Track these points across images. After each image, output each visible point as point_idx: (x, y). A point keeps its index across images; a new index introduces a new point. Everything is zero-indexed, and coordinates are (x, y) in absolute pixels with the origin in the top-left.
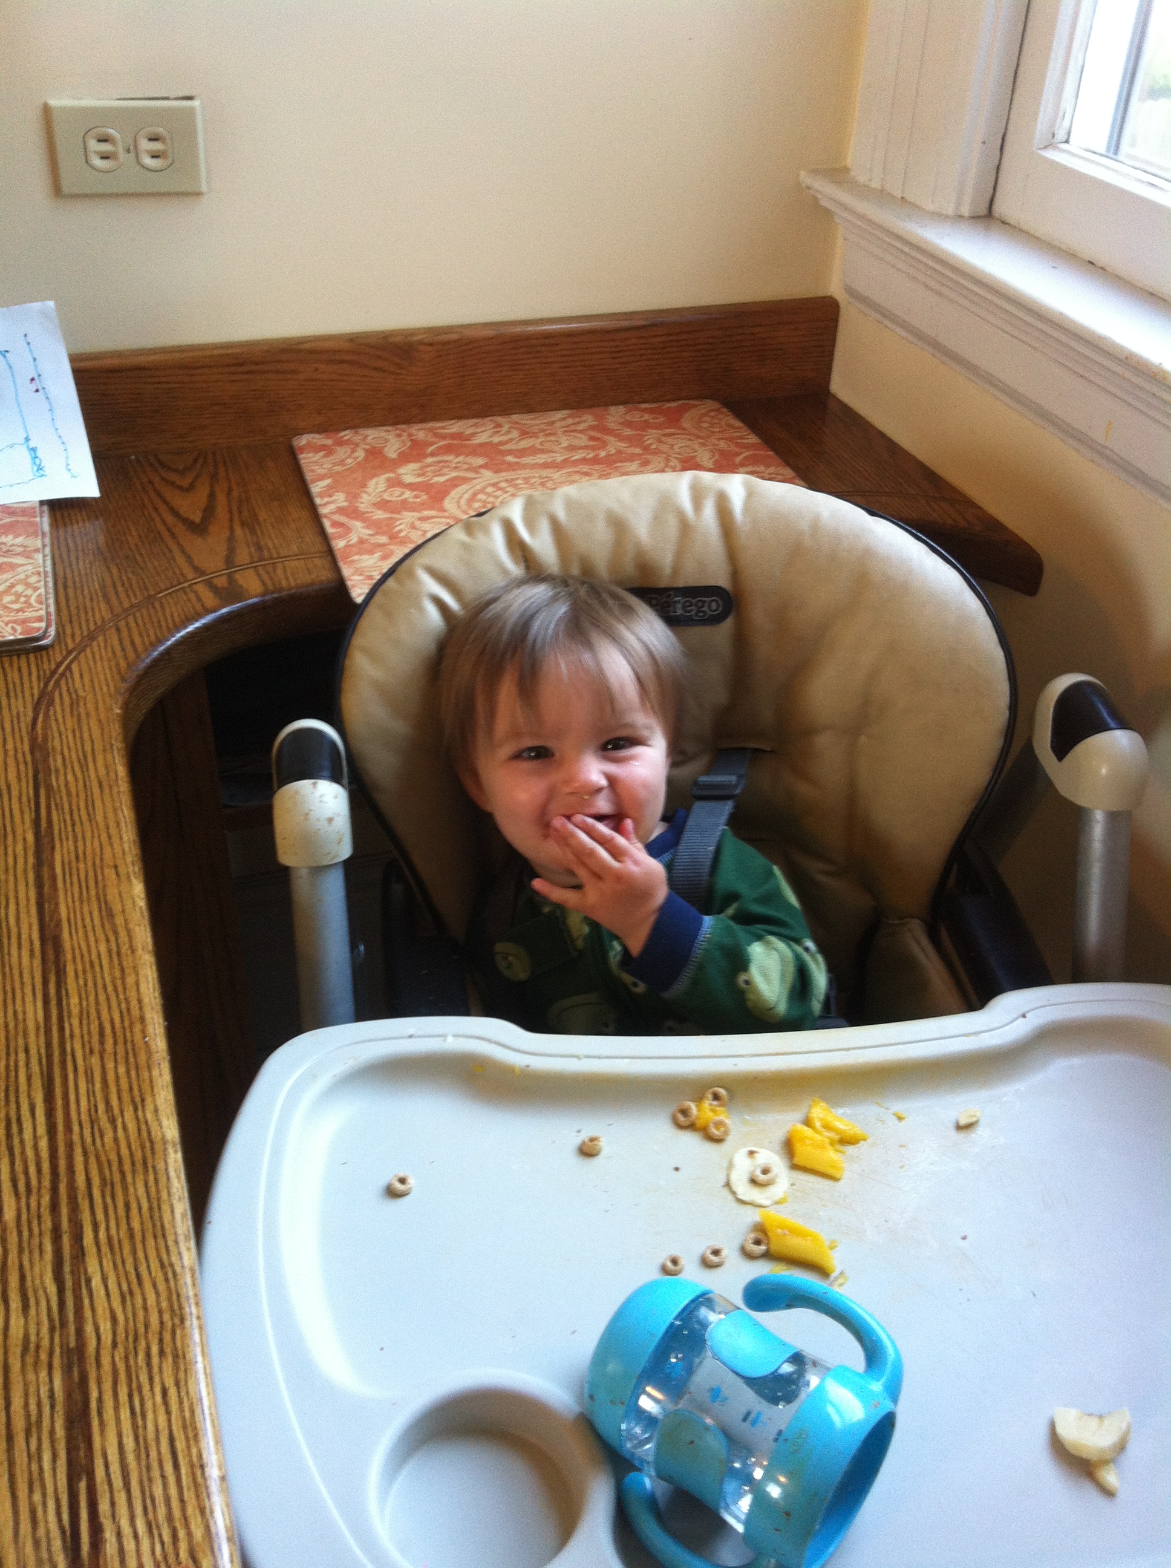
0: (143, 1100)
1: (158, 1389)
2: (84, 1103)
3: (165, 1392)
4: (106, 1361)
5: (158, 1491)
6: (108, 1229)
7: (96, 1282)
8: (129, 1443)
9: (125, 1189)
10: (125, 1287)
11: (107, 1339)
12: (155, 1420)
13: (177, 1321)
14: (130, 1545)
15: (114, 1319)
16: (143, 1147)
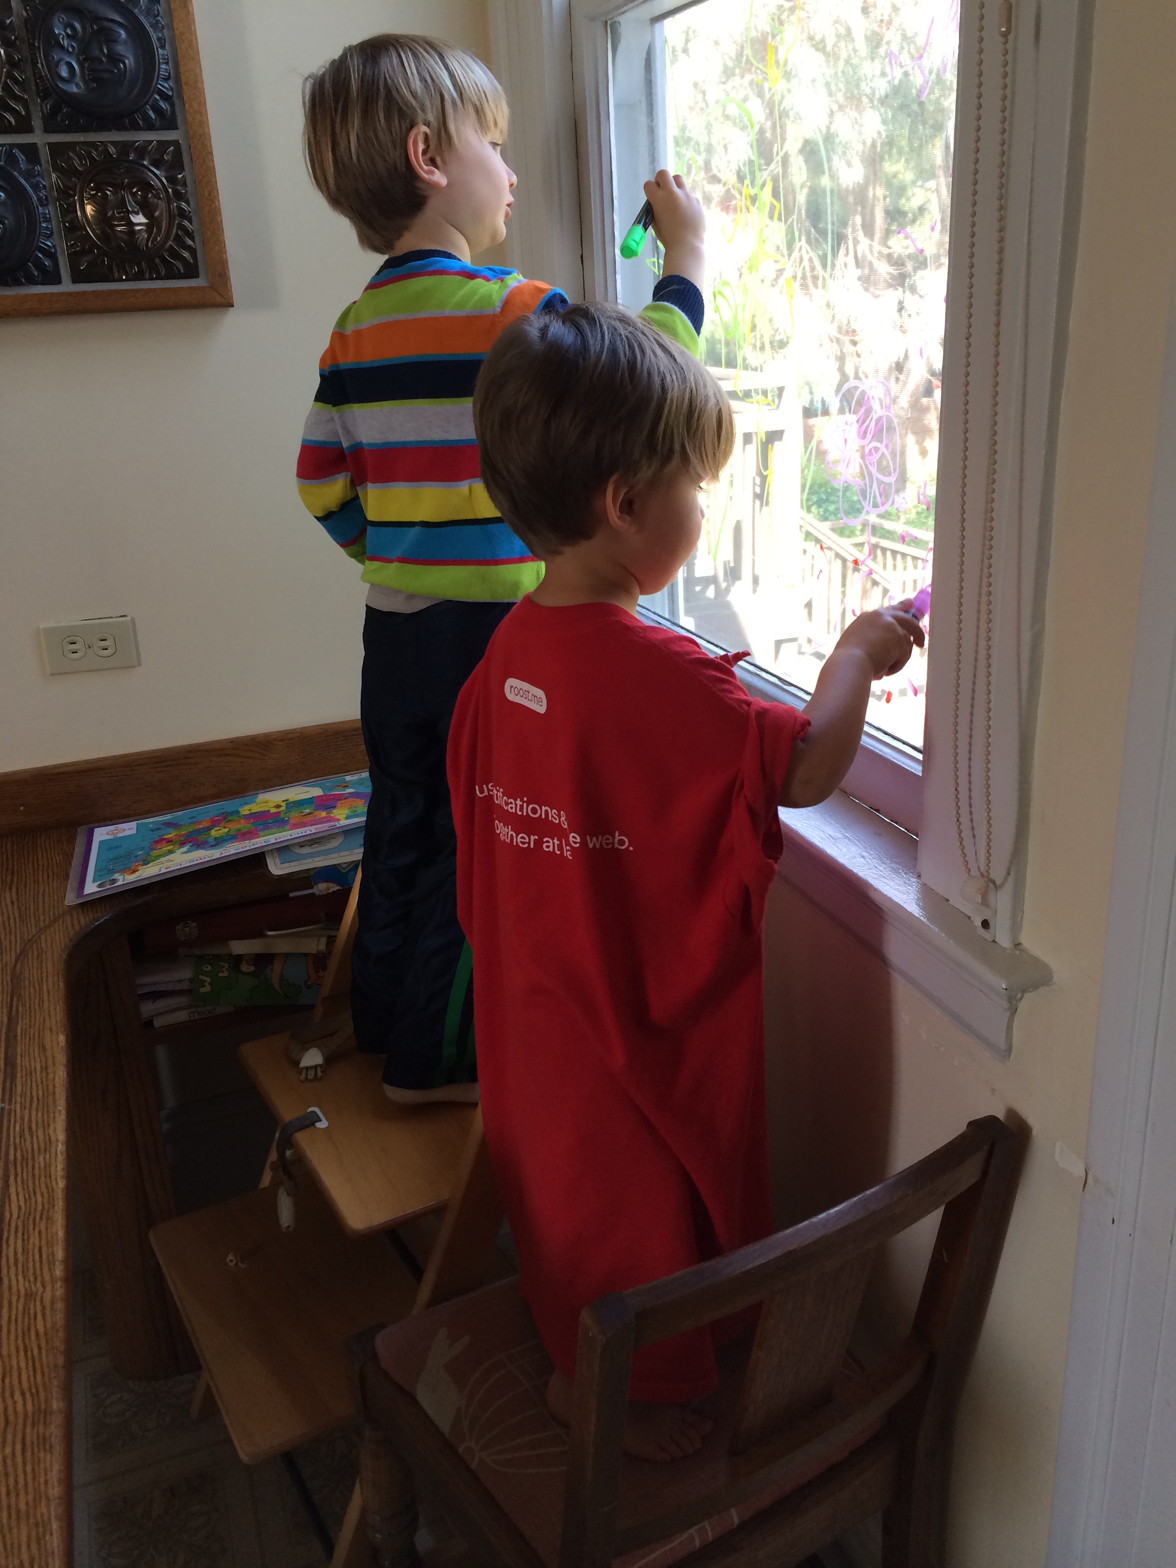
0: (48, 1126)
1: (37, 1231)
2: (18, 1129)
3: (40, 1233)
4: (13, 1225)
5: (31, 1265)
6: (22, 1176)
7: (13, 1196)
8: (20, 1250)
9: (34, 1161)
10: (27, 1196)
11: (15, 1216)
12: (34, 1240)
13: (51, 1206)
14: (14, 1283)
15: (20, 1208)
16: (45, 1144)
